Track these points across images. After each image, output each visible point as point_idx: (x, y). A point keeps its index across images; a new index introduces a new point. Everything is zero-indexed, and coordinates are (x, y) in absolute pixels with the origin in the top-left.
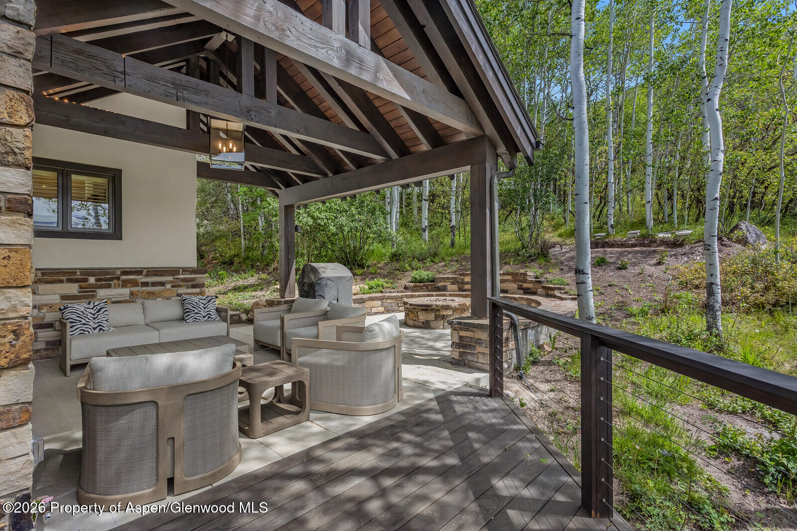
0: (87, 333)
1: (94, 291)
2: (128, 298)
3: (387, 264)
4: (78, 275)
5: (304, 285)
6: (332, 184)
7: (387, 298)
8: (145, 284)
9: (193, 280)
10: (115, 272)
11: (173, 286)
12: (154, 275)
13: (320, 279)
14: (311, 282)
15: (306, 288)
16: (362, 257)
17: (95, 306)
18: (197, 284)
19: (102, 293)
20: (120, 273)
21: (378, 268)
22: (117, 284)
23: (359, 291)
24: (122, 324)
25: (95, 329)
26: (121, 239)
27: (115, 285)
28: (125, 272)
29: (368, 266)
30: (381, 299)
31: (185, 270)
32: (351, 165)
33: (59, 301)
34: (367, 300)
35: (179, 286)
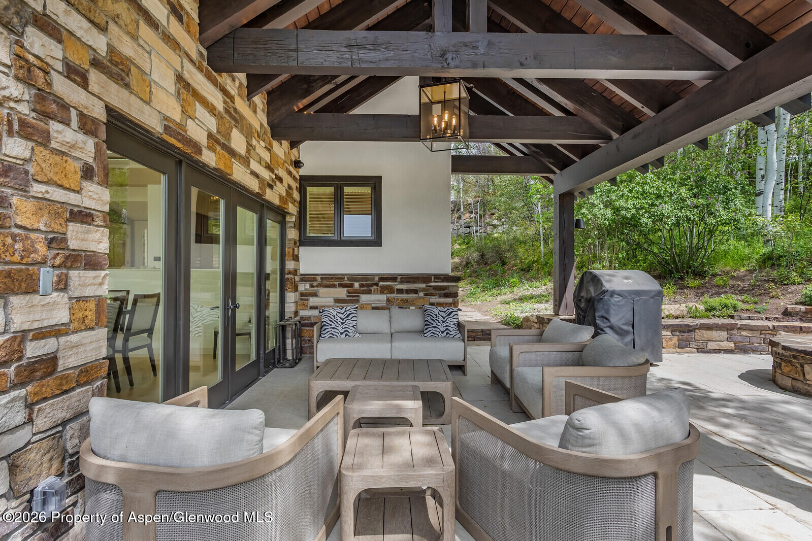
0: (335, 337)
1: (358, 296)
2: (385, 305)
3: (751, 272)
4: (346, 281)
5: (580, 300)
6: (618, 150)
7: (739, 329)
8: (400, 291)
9: (445, 288)
10: (374, 278)
11: (426, 295)
12: (407, 282)
13: (604, 292)
14: (589, 296)
15: (583, 305)
16: (702, 262)
17: (345, 311)
18: (450, 293)
19: (364, 298)
20: (378, 280)
21: (733, 277)
22: (376, 290)
23: (685, 312)
24: (369, 331)
25: (342, 334)
26: (381, 245)
27: (374, 291)
28: (383, 278)
29: (714, 275)
30: (729, 328)
31: (438, 277)
32: (646, 110)
33: (333, 304)
34: (698, 329)
35: (432, 295)
